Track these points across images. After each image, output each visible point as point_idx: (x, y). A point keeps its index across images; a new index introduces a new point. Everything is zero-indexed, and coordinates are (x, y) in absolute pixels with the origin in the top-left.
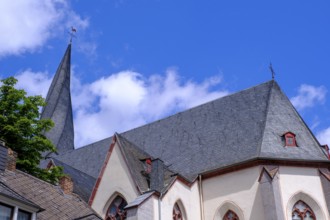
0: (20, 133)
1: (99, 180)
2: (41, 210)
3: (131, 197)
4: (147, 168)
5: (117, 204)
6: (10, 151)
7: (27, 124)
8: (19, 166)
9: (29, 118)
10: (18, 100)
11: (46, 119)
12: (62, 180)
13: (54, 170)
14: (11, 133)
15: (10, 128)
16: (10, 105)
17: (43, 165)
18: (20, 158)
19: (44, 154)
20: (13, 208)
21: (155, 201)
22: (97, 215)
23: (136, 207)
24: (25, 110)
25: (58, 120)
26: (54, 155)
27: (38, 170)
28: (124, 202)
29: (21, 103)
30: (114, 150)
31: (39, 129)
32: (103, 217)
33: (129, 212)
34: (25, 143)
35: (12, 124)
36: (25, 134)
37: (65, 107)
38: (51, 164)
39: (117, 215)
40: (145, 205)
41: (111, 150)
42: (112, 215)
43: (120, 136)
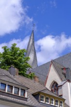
0: (19, 62)
1: (47, 77)
2: (28, 89)
3: (59, 83)
4: (64, 72)
5: (55, 85)
6: (16, 69)
7: (21, 59)
8: (19, 74)
9: (21, 57)
10: (17, 51)
11: (27, 57)
12: (34, 77)
13: (31, 75)
14: (16, 62)
15: (15, 61)
16: (15, 53)
17: (27, 73)
18: (20, 71)
19: (27, 69)
20: (19, 88)
21: (68, 83)
22: (48, 89)
23: (61, 86)
24: (20, 55)
25: (31, 57)
26: (31, 69)
27: (26, 75)
28: (57, 84)
29: (18, 52)
30: (52, 66)
31: (25, 61)
32: (50, 90)
33: (59, 88)
34: (21, 66)
35: (16, 59)
36: (21, 63)
37: (33, 52)
38: (30, 72)
39: (55, 89)
40: (65, 85)
41: (51, 66)
42: (53, 89)
43: (53, 61)
